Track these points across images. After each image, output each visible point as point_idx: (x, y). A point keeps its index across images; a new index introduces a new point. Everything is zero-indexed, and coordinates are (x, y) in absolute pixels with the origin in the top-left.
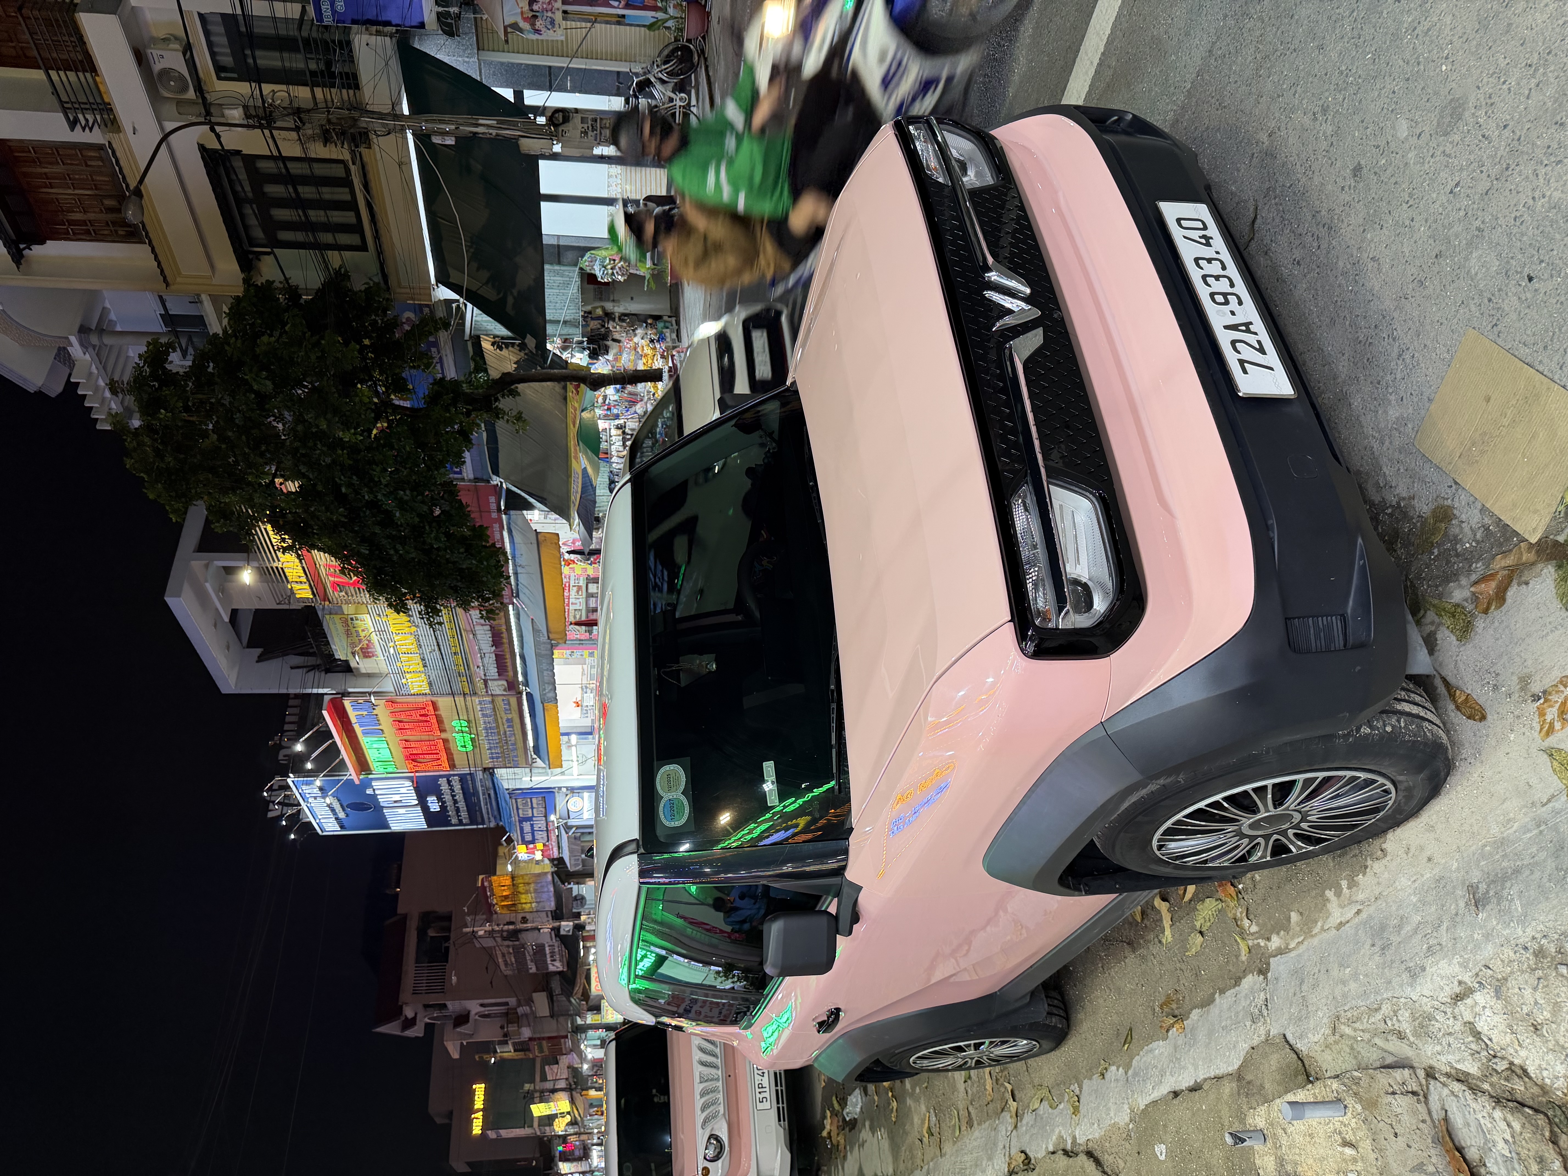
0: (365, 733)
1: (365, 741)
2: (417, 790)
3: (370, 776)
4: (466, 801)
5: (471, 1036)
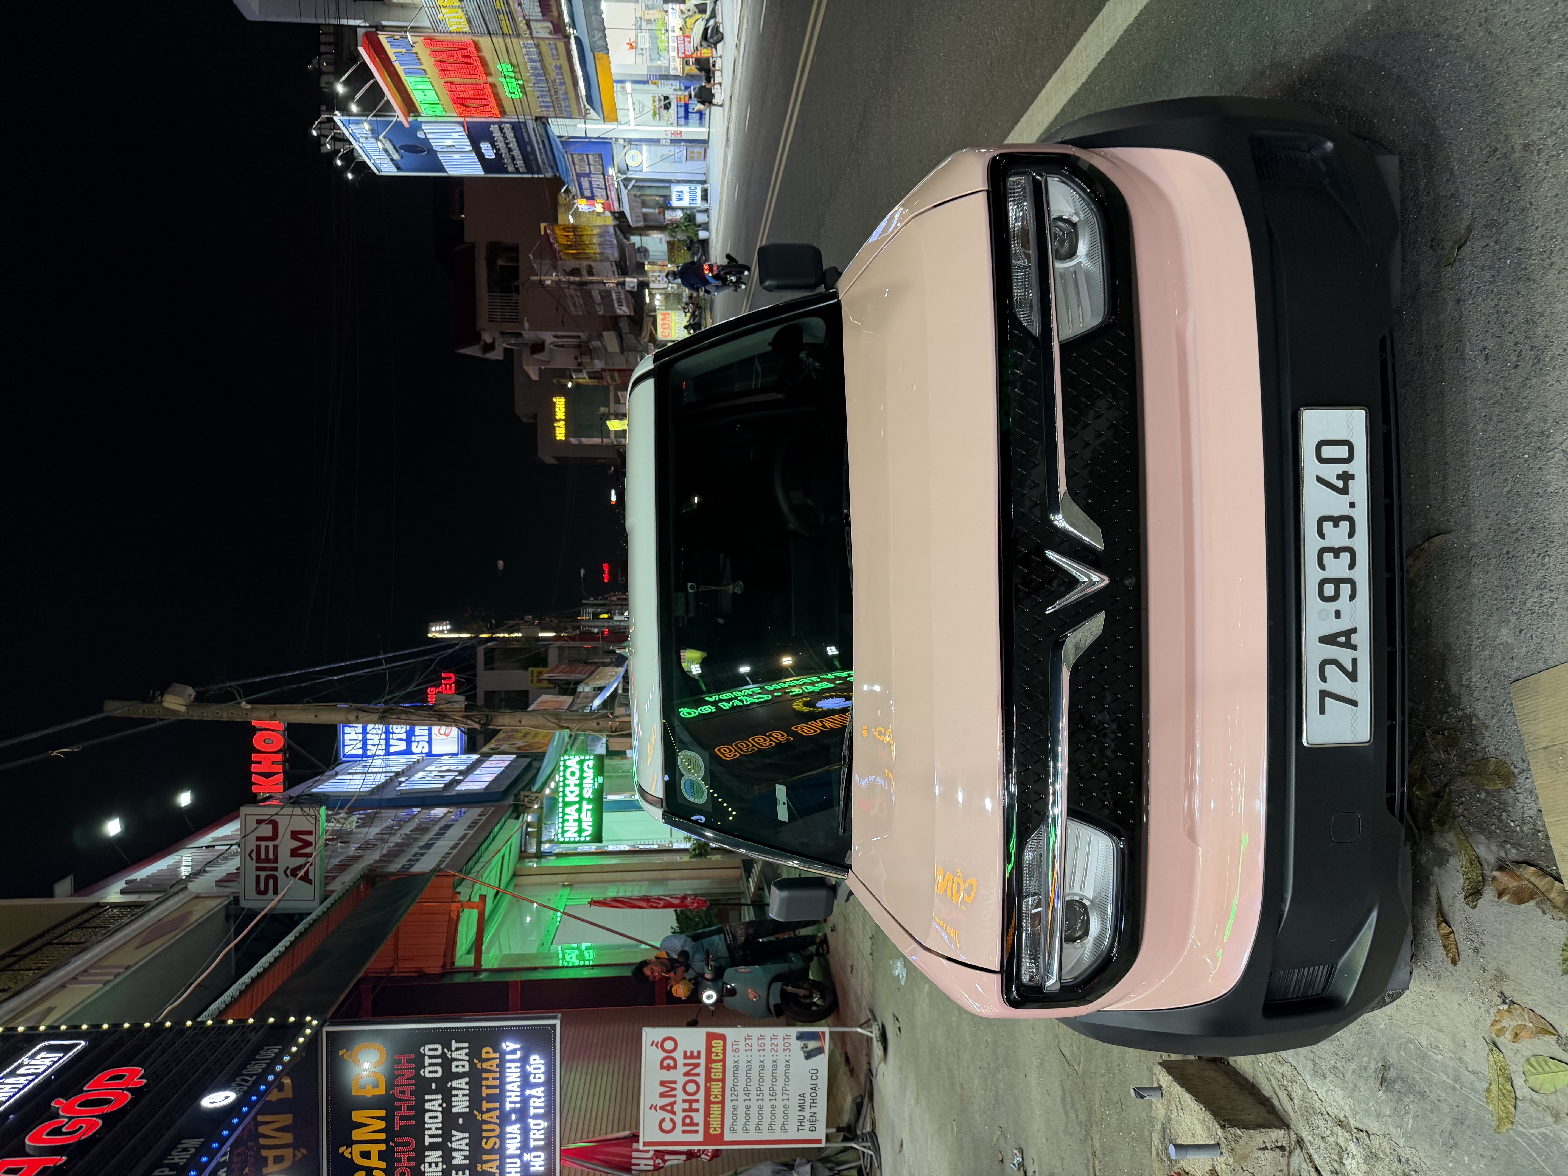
0: (407, 73)
1: (409, 81)
2: (470, 136)
3: (419, 119)
4: (520, 149)
5: (548, 362)
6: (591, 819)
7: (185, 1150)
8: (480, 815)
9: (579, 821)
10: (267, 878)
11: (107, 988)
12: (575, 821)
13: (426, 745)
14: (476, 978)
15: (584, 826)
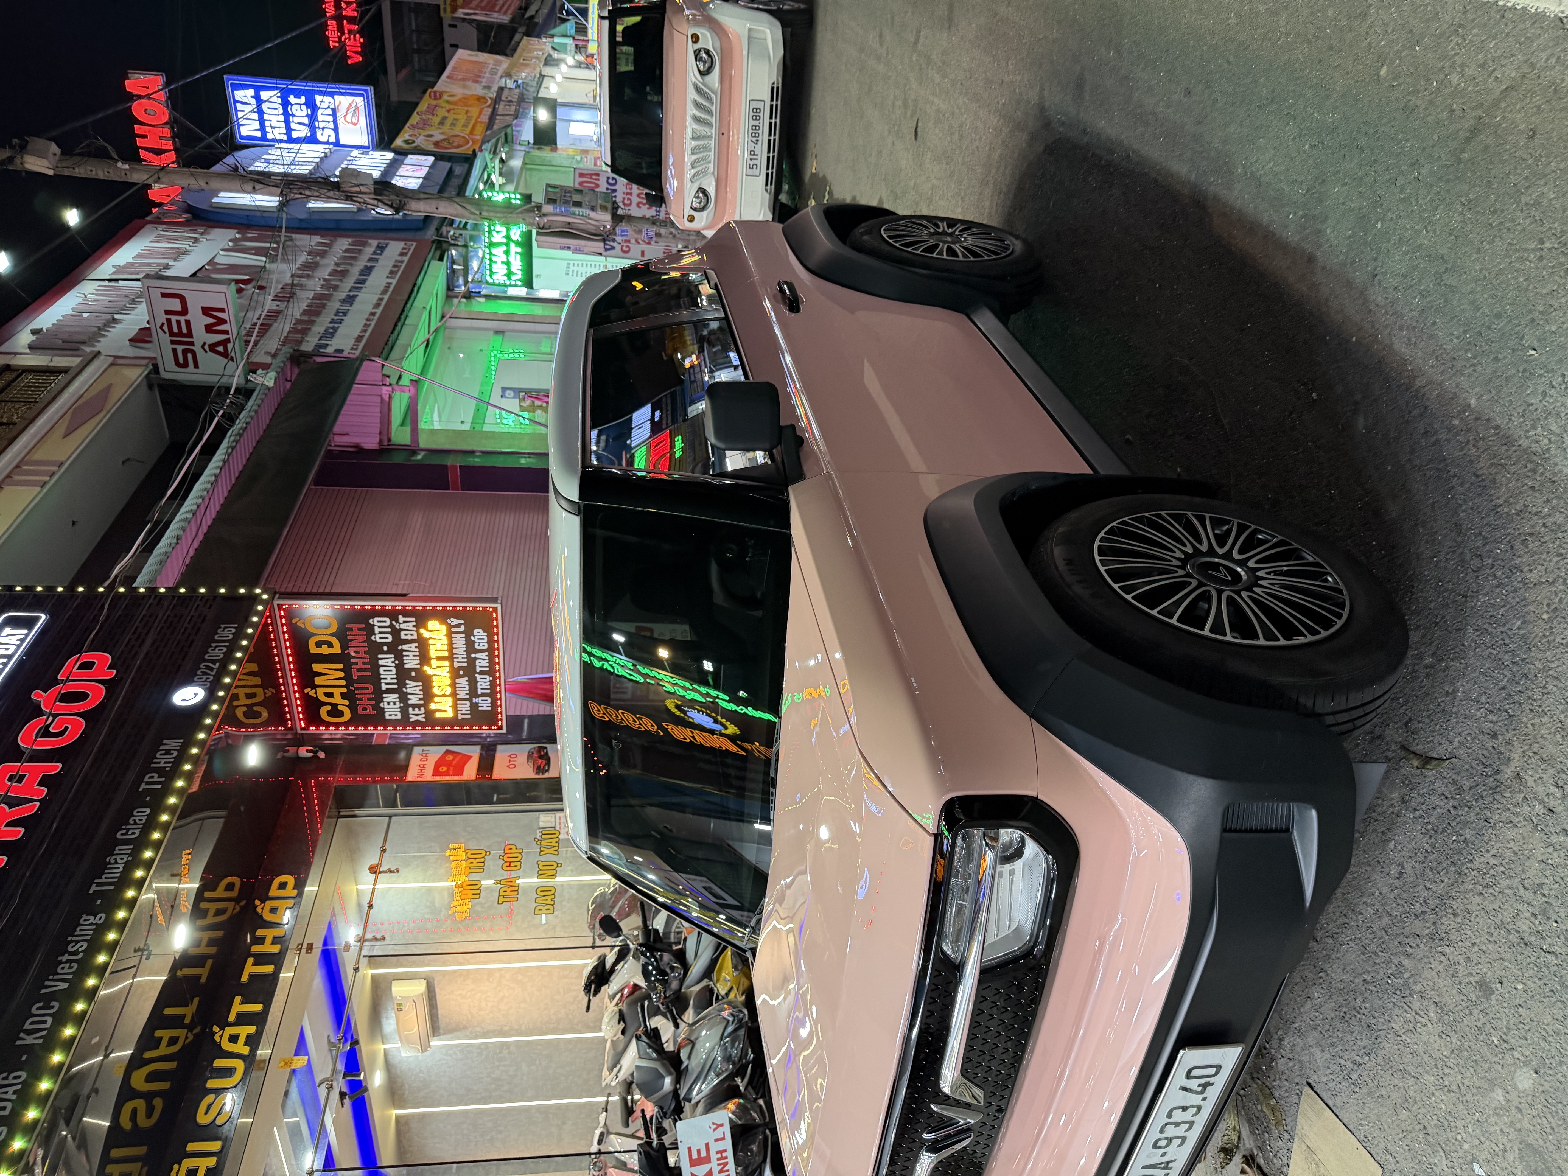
6: (520, 263)
7: (168, 752)
8: (402, 254)
9: (508, 263)
10: (185, 352)
11: (45, 490)
12: (503, 263)
13: (333, 134)
14: (413, 458)
15: (513, 269)
